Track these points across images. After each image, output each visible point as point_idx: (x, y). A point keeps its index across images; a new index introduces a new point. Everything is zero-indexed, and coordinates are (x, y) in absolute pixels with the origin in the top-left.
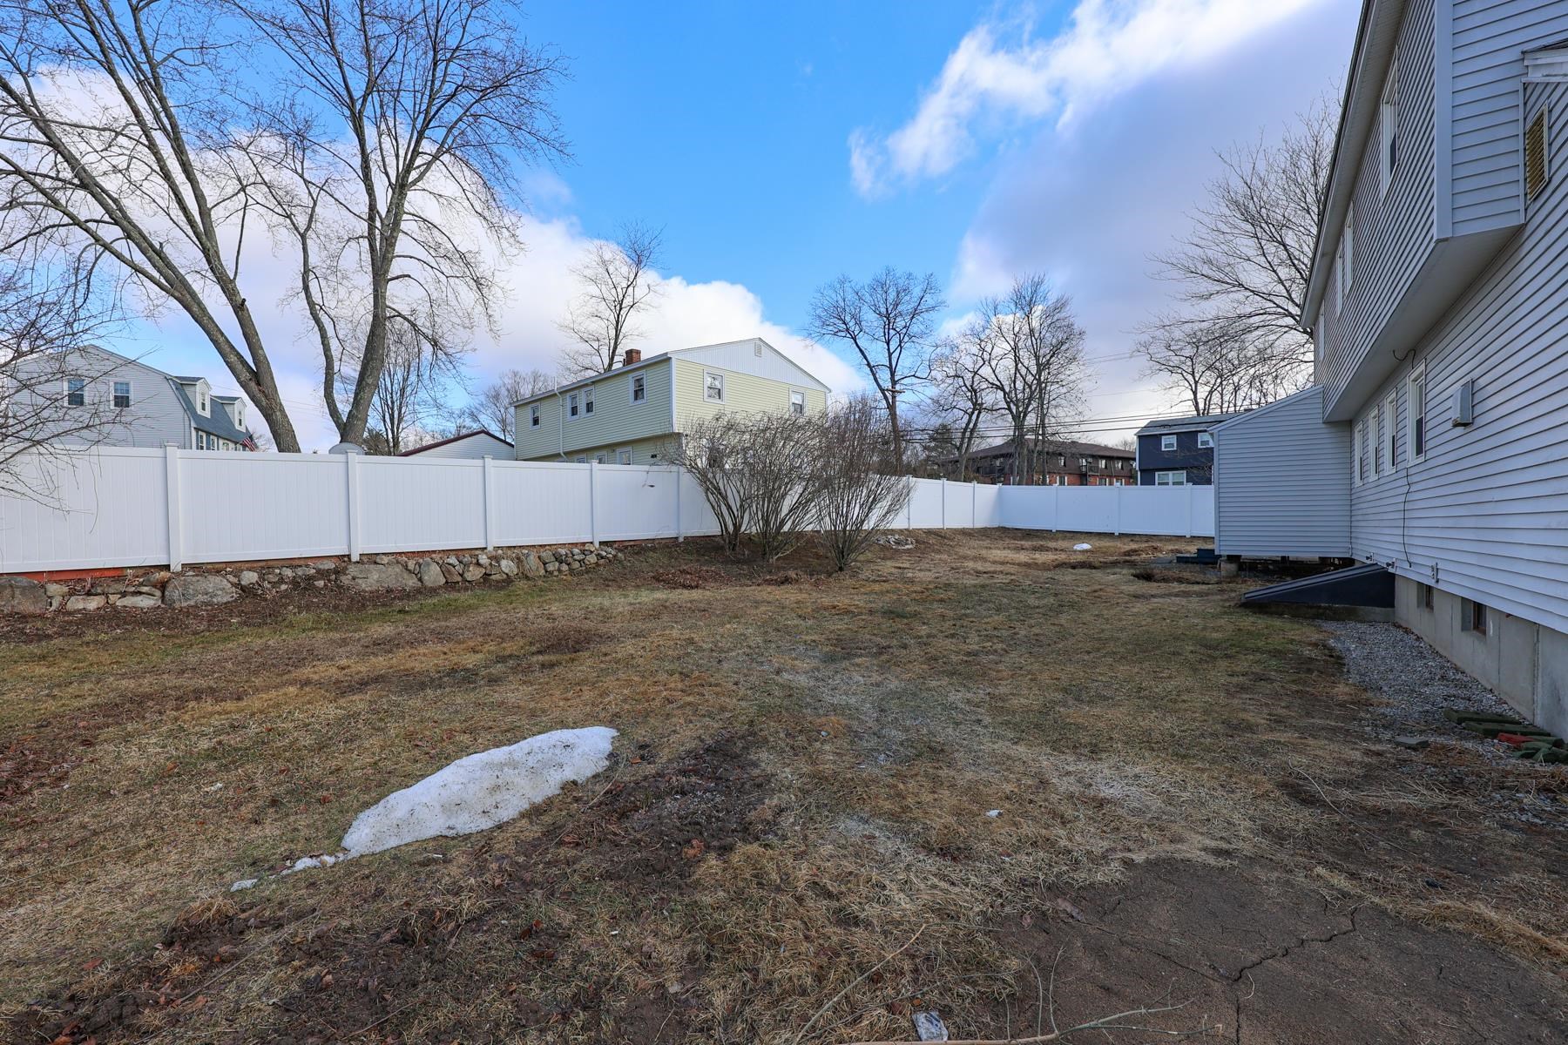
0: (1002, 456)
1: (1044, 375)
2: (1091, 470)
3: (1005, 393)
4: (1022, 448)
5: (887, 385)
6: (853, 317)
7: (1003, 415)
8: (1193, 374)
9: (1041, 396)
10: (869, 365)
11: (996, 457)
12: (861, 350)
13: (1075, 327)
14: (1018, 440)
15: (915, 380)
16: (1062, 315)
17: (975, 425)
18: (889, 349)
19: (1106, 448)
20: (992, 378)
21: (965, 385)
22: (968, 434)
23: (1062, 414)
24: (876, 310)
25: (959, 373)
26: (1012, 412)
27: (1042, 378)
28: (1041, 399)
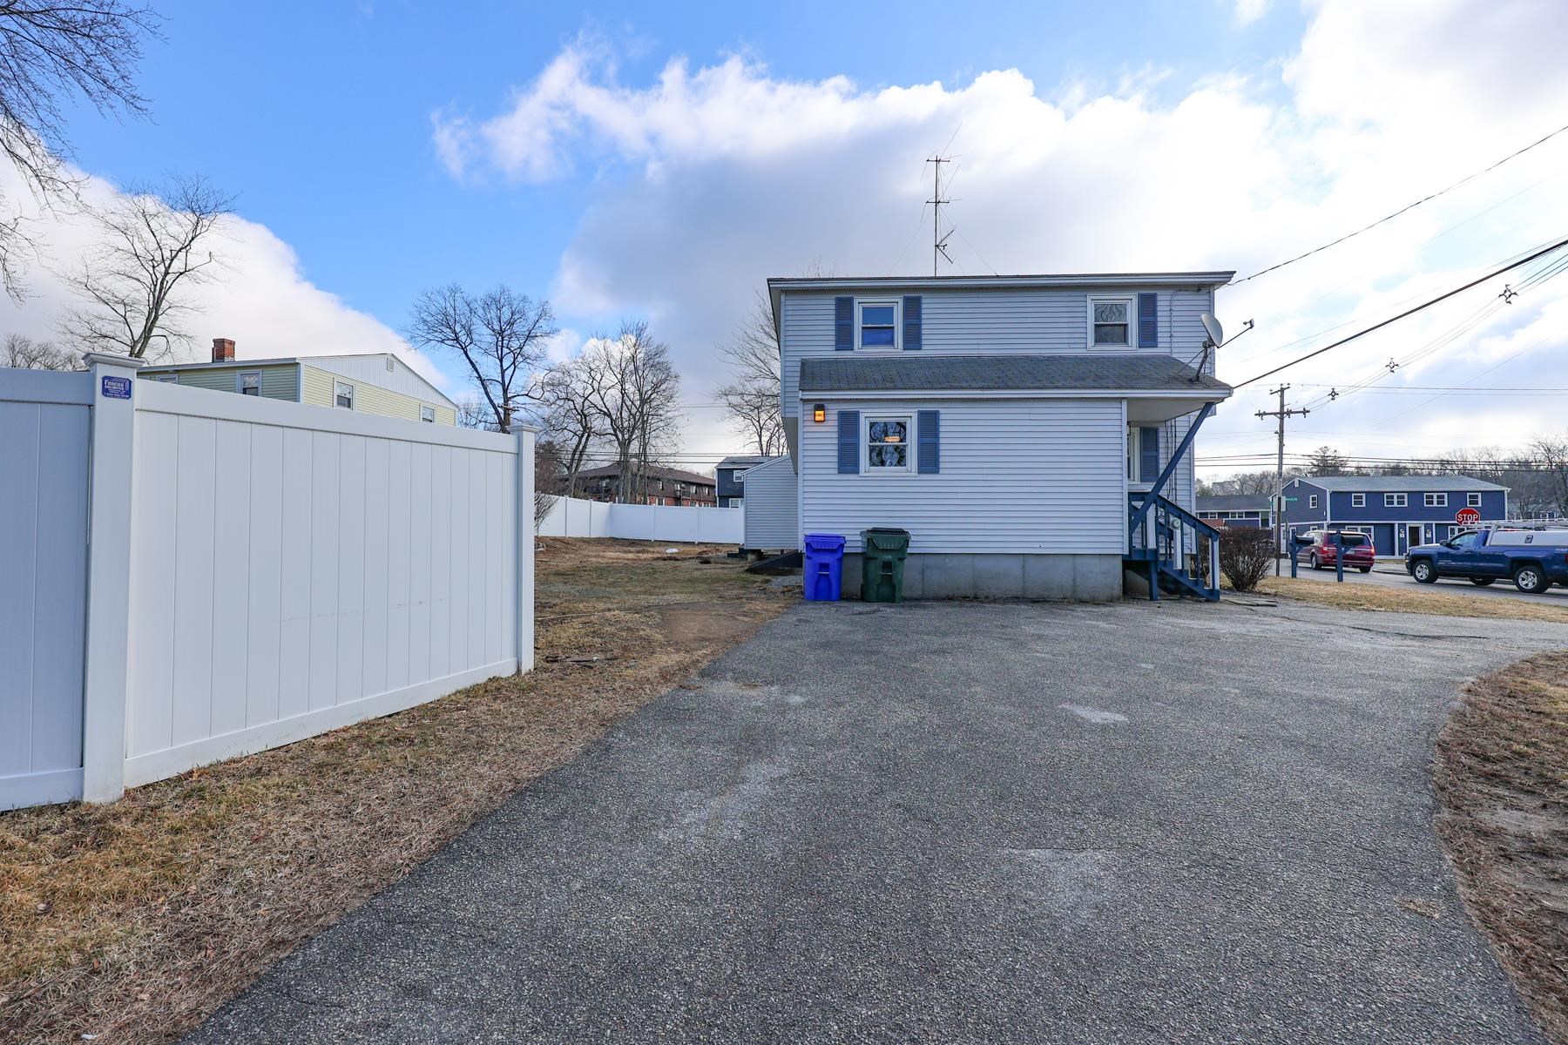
0: (610, 477)
1: (646, 407)
2: (684, 495)
3: (612, 419)
4: (627, 472)
5: (499, 401)
6: (463, 327)
7: (611, 441)
8: (759, 421)
9: (643, 427)
10: (479, 377)
11: (603, 478)
12: (471, 362)
13: (672, 370)
14: (623, 464)
15: (527, 400)
16: (662, 360)
17: (585, 447)
18: (501, 366)
19: (698, 476)
20: (599, 403)
21: (575, 409)
22: (577, 456)
23: (660, 444)
24: (488, 324)
25: (570, 396)
26: (618, 439)
27: (645, 411)
28: (644, 430)
